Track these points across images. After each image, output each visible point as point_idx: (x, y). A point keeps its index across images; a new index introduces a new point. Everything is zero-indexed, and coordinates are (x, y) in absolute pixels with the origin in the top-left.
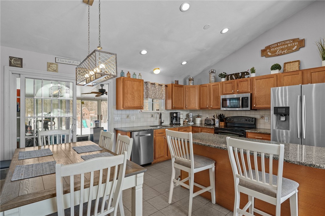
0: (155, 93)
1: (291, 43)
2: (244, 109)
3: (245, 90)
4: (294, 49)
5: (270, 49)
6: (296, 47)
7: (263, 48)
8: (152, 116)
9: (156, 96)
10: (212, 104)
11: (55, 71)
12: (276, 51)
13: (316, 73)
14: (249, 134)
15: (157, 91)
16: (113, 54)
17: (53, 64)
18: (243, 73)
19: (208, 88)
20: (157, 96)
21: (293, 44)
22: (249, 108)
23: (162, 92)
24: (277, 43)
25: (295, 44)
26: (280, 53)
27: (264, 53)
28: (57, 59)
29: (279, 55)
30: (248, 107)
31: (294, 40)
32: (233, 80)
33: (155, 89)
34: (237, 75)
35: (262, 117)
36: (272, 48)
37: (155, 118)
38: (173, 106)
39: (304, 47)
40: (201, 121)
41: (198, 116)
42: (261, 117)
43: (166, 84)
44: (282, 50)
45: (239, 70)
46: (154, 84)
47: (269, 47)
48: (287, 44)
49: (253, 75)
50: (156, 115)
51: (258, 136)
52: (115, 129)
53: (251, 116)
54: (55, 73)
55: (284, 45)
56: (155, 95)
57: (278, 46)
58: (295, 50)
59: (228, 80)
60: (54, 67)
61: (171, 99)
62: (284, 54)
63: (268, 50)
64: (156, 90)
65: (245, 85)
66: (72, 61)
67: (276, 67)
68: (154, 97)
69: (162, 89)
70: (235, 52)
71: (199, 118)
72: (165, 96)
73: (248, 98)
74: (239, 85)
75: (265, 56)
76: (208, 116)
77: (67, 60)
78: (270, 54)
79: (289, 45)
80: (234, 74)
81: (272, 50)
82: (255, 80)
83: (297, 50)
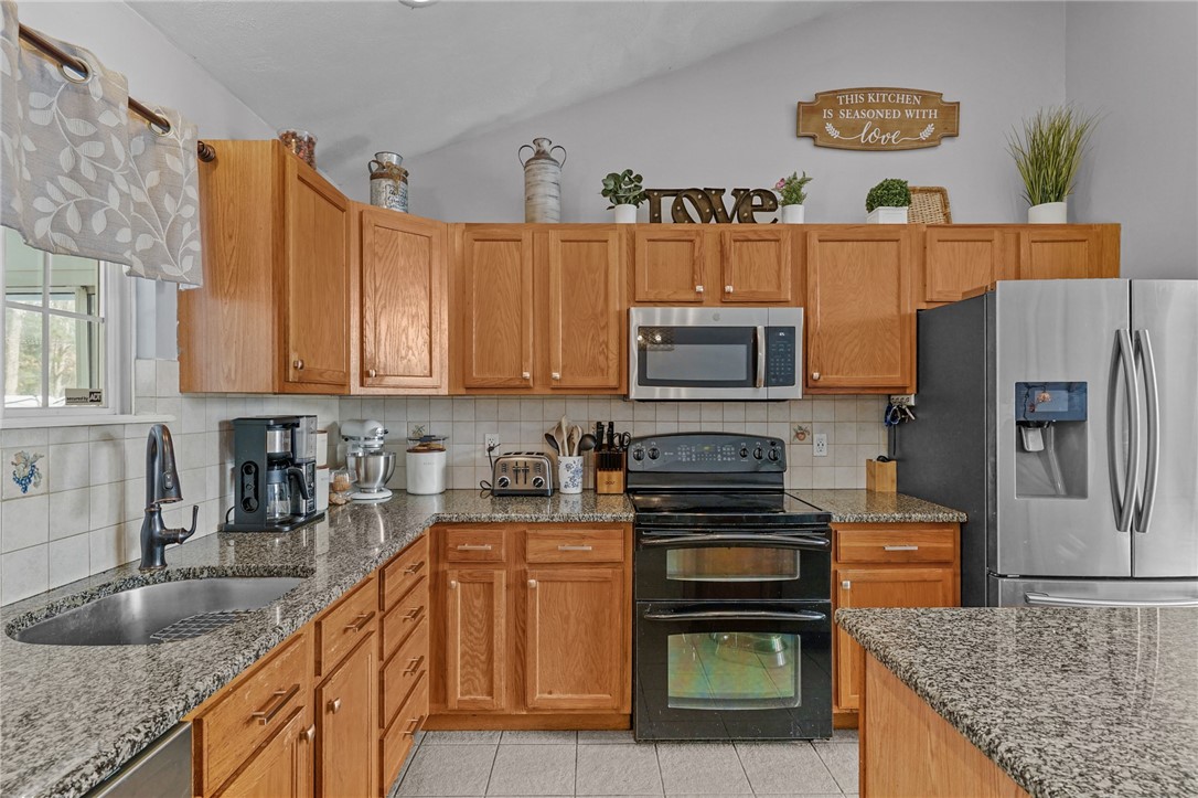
0: (74, 174)
1: (916, 107)
2: (772, 392)
3: (767, 289)
4: (925, 135)
5: (836, 112)
6: (930, 129)
7: (808, 97)
8: (24, 482)
9: (98, 223)
10: (558, 355)
12: (856, 128)
13: (1046, 245)
14: (842, 534)
15: (109, 157)
18: (743, 195)
19: (528, 254)
20: (112, 224)
21: (921, 114)
22: (796, 391)
23: (168, 203)
24: (866, 91)
25: (927, 114)
26: (873, 138)
27: (812, 118)
29: (868, 148)
30: (792, 382)
31: (927, 98)
32: (685, 226)
33: (76, 126)
34: (708, 200)
35: (801, 434)
36: (845, 107)
37: (69, 498)
38: (293, 357)
39: (957, 135)
40: (448, 472)
41: (426, 444)
42: (798, 434)
44: (884, 126)
47: (830, 99)
48: (902, 107)
49: (796, 215)
50: (75, 457)
53: (751, 430)
55: (888, 106)
56: (85, 212)
57: (866, 106)
58: (927, 140)
59: (655, 218)
62: (887, 148)
63: (828, 113)
64: (98, 149)
65: (757, 265)
67: (889, 193)
68: (58, 224)
69: (160, 165)
71: (436, 454)
72: (196, 246)
73: (791, 330)
74: (734, 259)
75: (813, 138)
76: (493, 438)
78: (835, 134)
79: (909, 114)
80: (690, 193)
81: (845, 115)
82: (813, 241)
83: (932, 143)
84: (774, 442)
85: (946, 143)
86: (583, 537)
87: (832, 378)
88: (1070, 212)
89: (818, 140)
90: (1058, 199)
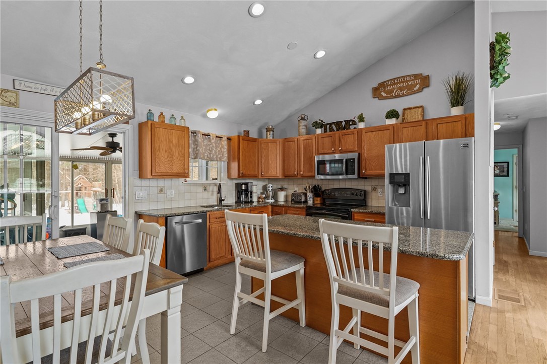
0: (209, 150)
1: (412, 80)
2: (350, 177)
3: (351, 148)
4: (416, 89)
5: (384, 88)
6: (418, 86)
7: (375, 85)
8: (205, 190)
9: (212, 155)
10: (302, 168)
11: (14, 105)
12: (392, 91)
13: (444, 124)
14: (355, 215)
15: (213, 146)
16: (128, 78)
17: (8, 91)
18: (347, 122)
19: (296, 144)
20: (213, 156)
21: (414, 82)
22: (356, 176)
23: (222, 150)
24: (394, 79)
25: (417, 82)
26: (398, 93)
27: (377, 92)
28: (16, 83)
29: (396, 97)
30: (354, 173)
31: (416, 76)
32: (333, 133)
33: (209, 143)
34: (338, 124)
35: (375, 189)
36: (387, 86)
37: (210, 193)
38: (241, 172)
39: (429, 86)
40: (286, 197)
41: (282, 189)
42: (373, 189)
43: (229, 136)
44: (401, 89)
45: (342, 117)
46: (207, 135)
47: (382, 85)
48: (407, 81)
49: (361, 125)
50: (211, 188)
51: (369, 217)
52: (136, 213)
54: (12, 109)
55: (402, 82)
56: (210, 154)
57: (395, 84)
58: (417, 90)
59: (325, 131)
60: (11, 97)
61: (237, 160)
62: (403, 95)
63: (382, 89)
64: (211, 146)
65: (350, 141)
66: (49, 88)
67: (392, 114)
68: (208, 157)
69: (221, 144)
71: (283, 192)
72: (227, 155)
73: (354, 159)
74: (342, 140)
75: (378, 97)
76: (296, 189)
77: (38, 86)
78: (385, 95)
79: (410, 83)
80: (334, 123)
81: (388, 88)
82: (364, 133)
83: (420, 90)
84: (365, 191)
85: (426, 90)
87: (369, 172)
88: (465, 110)
89: (381, 98)
90: (462, 105)
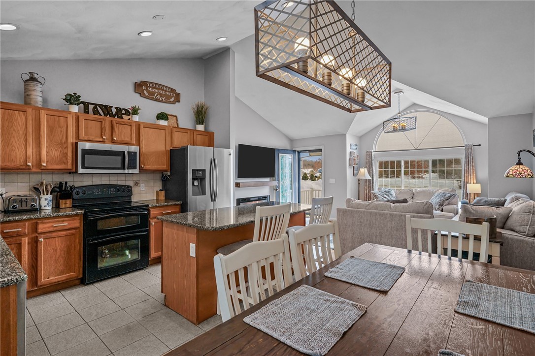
1: (170, 92)
2: (131, 171)
3: (127, 140)
4: (172, 100)
5: (147, 87)
7: (138, 81)
10: (44, 157)
12: (153, 94)
14: (152, 210)
18: (119, 110)
19: (30, 118)
22: (137, 171)
24: (156, 84)
25: (172, 95)
26: (158, 98)
27: (140, 87)
29: (156, 100)
30: (135, 168)
31: (173, 90)
32: (98, 116)
34: (107, 109)
35: (136, 184)
36: (150, 87)
39: (180, 102)
42: (135, 184)
44: (161, 95)
45: (112, 102)
47: (145, 83)
48: (166, 91)
49: (136, 118)
51: (165, 210)
55: (161, 90)
57: (156, 88)
59: (86, 112)
62: (162, 101)
63: (144, 87)
65: (122, 132)
67: (162, 116)
70: (88, 61)
73: (135, 153)
74: (116, 129)
75: (140, 94)
76: (2, 190)
78: (147, 94)
79: (168, 93)
80: (100, 106)
81: (150, 89)
82: (142, 127)
83: (173, 103)
84: (129, 187)
85: (177, 103)
86: (63, 221)
87: (147, 167)
88: (205, 128)
89: (142, 95)
90: (202, 124)
